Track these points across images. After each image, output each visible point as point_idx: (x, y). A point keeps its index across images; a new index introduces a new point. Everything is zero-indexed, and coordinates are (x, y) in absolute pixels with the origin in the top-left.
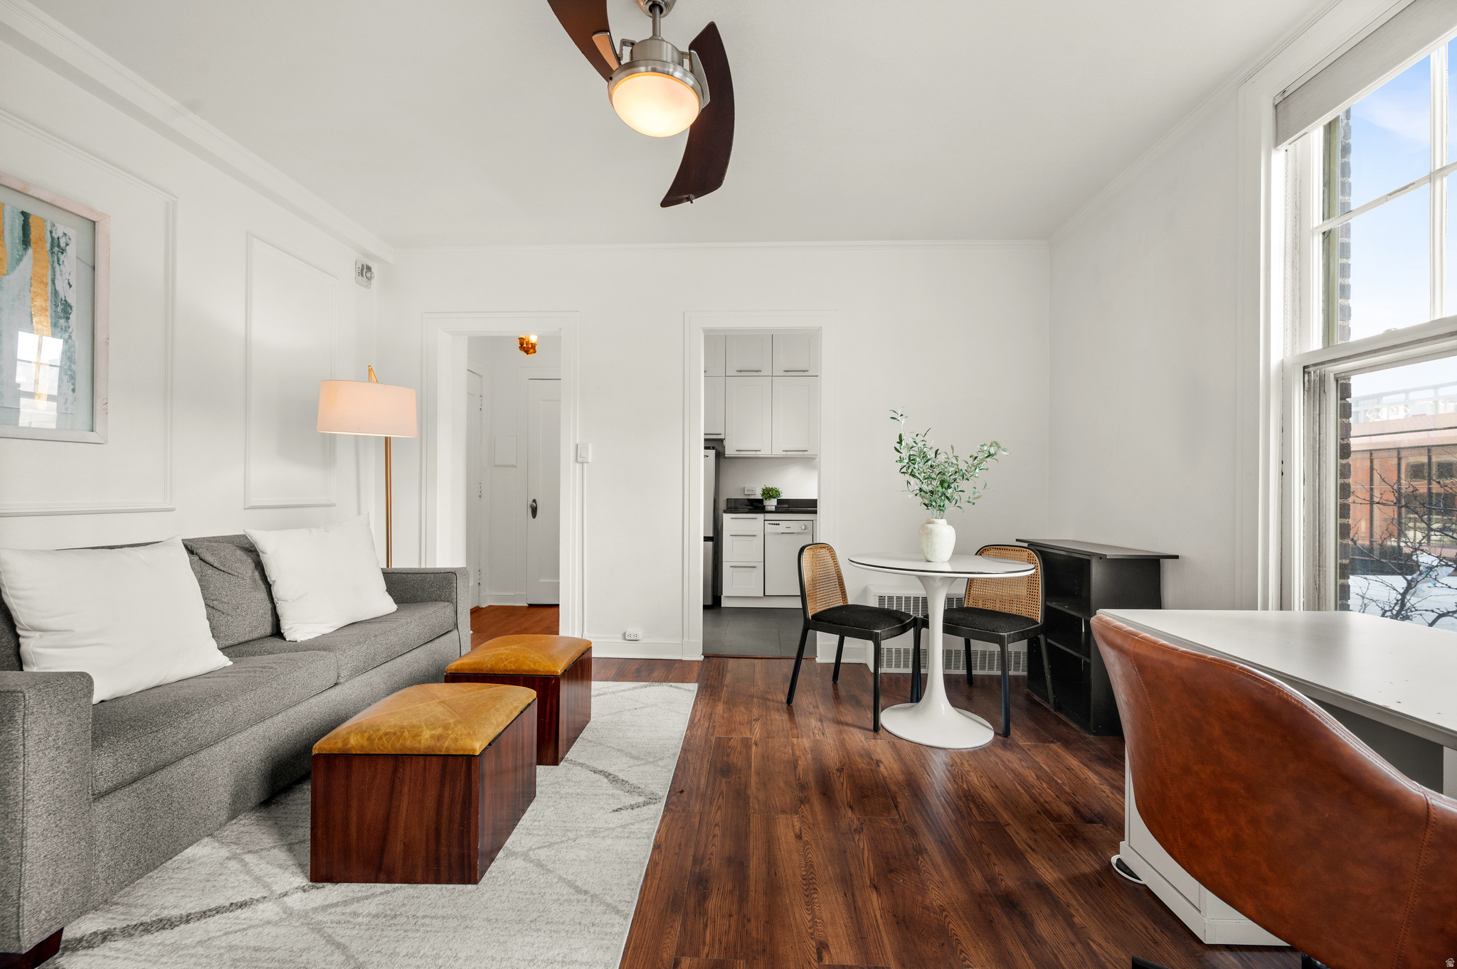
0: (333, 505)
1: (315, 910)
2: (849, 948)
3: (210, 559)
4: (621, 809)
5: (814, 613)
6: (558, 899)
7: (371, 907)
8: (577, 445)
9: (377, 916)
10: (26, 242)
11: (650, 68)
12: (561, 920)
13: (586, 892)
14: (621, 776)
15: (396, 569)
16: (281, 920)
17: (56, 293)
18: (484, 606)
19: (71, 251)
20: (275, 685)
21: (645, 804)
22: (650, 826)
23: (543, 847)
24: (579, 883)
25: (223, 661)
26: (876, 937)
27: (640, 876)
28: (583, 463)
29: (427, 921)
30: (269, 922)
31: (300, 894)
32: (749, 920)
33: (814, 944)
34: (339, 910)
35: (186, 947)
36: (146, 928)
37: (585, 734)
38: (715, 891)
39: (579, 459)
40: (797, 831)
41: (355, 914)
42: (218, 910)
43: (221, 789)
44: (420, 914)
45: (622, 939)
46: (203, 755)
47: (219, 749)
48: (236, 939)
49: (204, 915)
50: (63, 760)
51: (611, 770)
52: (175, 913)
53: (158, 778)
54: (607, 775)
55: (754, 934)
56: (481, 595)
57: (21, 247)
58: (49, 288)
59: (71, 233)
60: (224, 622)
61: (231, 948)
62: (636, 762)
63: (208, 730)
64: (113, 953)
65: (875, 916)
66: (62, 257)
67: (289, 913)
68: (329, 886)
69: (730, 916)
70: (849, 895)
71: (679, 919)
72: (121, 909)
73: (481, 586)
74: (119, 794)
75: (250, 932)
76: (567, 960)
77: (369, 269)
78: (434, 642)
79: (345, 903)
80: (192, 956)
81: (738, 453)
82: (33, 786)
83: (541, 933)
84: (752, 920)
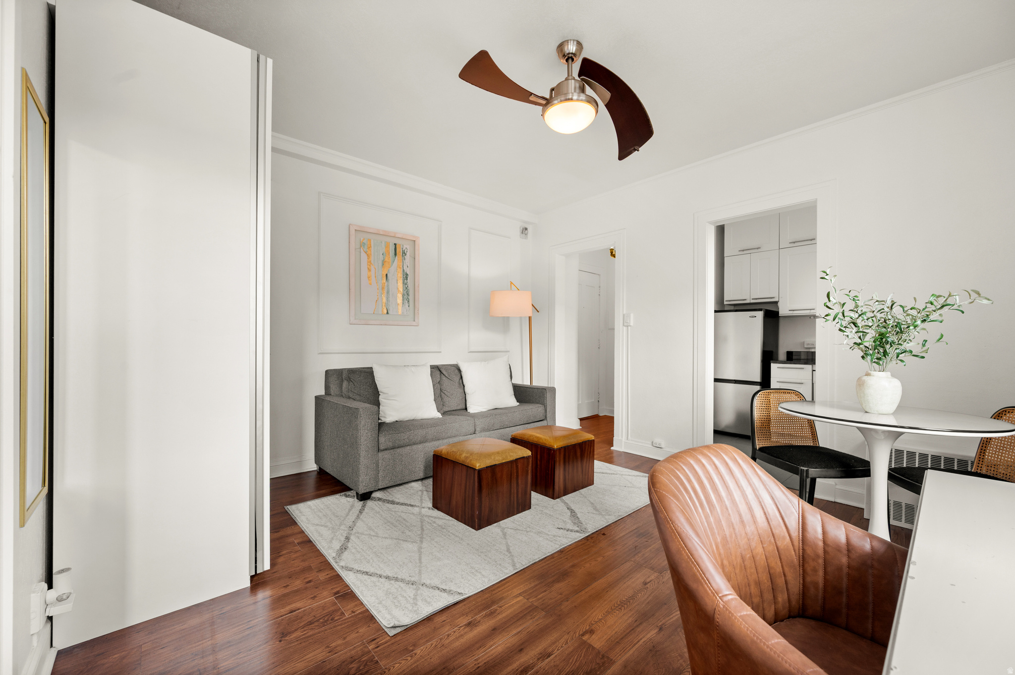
0: (509, 352)
1: (426, 516)
2: (605, 641)
3: (444, 373)
4: (562, 529)
5: (761, 446)
6: (498, 550)
7: (440, 522)
8: (624, 315)
9: (439, 526)
10: (395, 254)
11: (559, 100)
12: (491, 557)
13: (510, 553)
14: (579, 515)
15: (534, 386)
16: (417, 514)
17: (404, 270)
18: (601, 415)
19: (408, 254)
20: (444, 427)
21: (577, 531)
22: (567, 541)
23: (512, 529)
24: (511, 548)
25: (439, 415)
26: (627, 647)
27: (539, 558)
28: (628, 326)
29: (451, 535)
30: (413, 514)
31: (427, 510)
32: (567, 601)
33: (587, 628)
34: (432, 519)
35: (392, 511)
36: (389, 502)
37: (583, 491)
38: (567, 581)
39: (625, 324)
40: (648, 580)
41: (434, 522)
42: (406, 504)
43: (420, 463)
44: (451, 532)
45: (505, 576)
46: (415, 447)
47: (420, 446)
48: (403, 515)
49: (402, 504)
50: (369, 434)
51: (577, 511)
52: (397, 500)
53: (398, 450)
54: (572, 511)
55: (563, 607)
56: (600, 408)
57: (394, 256)
58: (402, 270)
59: (408, 247)
60: (447, 400)
61: (400, 516)
62: (594, 512)
63: (416, 438)
64: (377, 505)
65: (641, 639)
66: (405, 257)
67: (420, 513)
68: (436, 510)
69: (561, 594)
70: (637, 623)
71: (537, 583)
72: (388, 494)
73: (600, 402)
74: (386, 452)
75: (407, 514)
76: (478, 571)
77: (526, 229)
78: (531, 424)
79: (435, 518)
80: (391, 514)
81: (791, 312)
82: (362, 440)
83: (480, 557)
84: (569, 602)
